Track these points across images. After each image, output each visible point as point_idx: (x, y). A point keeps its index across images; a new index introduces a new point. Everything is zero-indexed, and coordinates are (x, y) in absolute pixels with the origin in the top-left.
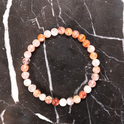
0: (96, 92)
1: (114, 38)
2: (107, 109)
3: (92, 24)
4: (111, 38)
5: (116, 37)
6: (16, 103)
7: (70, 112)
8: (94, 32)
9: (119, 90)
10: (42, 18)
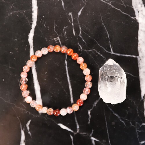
1: (130, 56)
2: (123, 120)
3: (110, 42)
4: (127, 56)
5: (132, 55)
6: (40, 114)
7: (89, 123)
8: (112, 50)
9: (134, 103)
10: (64, 37)
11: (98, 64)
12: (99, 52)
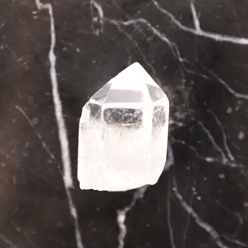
0: (198, 195)
11: (153, 65)
12: (156, 28)
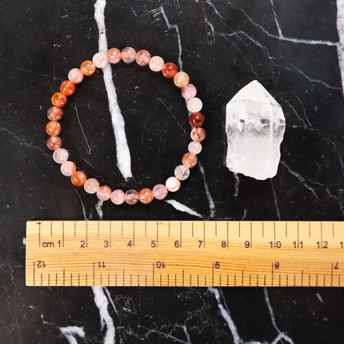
0: (288, 152)
1: (320, 42)
2: (310, 185)
3: (275, 14)
4: (313, 42)
5: (324, 40)
6: (126, 180)
7: (236, 195)
8: (280, 31)
9: (333, 145)
10: (174, 6)
11: (251, 63)
12: (252, 37)
